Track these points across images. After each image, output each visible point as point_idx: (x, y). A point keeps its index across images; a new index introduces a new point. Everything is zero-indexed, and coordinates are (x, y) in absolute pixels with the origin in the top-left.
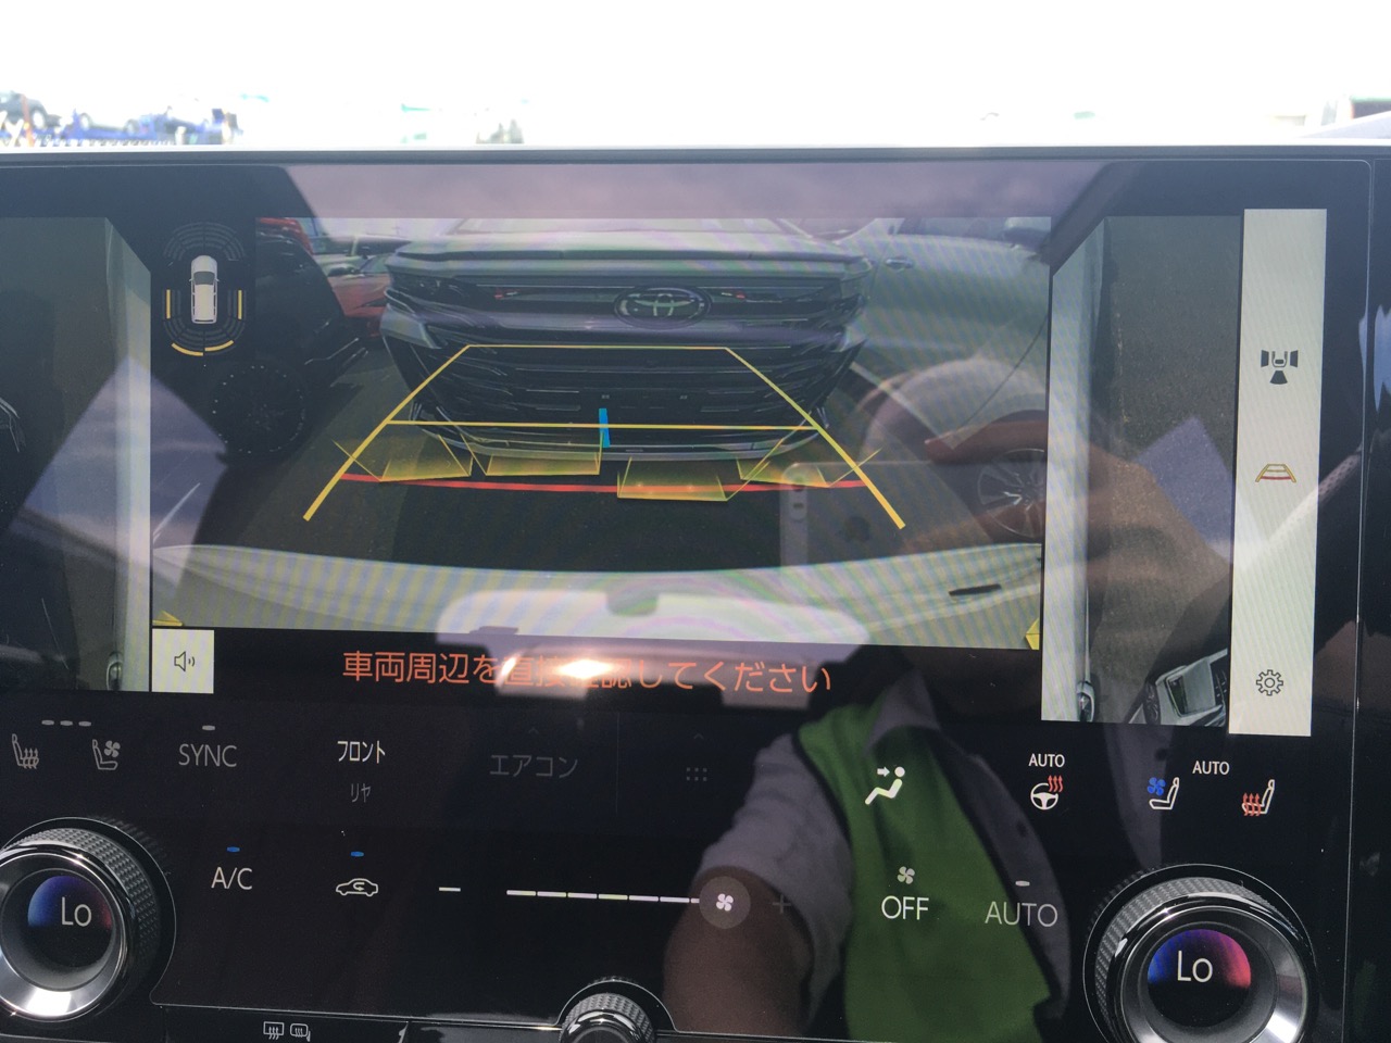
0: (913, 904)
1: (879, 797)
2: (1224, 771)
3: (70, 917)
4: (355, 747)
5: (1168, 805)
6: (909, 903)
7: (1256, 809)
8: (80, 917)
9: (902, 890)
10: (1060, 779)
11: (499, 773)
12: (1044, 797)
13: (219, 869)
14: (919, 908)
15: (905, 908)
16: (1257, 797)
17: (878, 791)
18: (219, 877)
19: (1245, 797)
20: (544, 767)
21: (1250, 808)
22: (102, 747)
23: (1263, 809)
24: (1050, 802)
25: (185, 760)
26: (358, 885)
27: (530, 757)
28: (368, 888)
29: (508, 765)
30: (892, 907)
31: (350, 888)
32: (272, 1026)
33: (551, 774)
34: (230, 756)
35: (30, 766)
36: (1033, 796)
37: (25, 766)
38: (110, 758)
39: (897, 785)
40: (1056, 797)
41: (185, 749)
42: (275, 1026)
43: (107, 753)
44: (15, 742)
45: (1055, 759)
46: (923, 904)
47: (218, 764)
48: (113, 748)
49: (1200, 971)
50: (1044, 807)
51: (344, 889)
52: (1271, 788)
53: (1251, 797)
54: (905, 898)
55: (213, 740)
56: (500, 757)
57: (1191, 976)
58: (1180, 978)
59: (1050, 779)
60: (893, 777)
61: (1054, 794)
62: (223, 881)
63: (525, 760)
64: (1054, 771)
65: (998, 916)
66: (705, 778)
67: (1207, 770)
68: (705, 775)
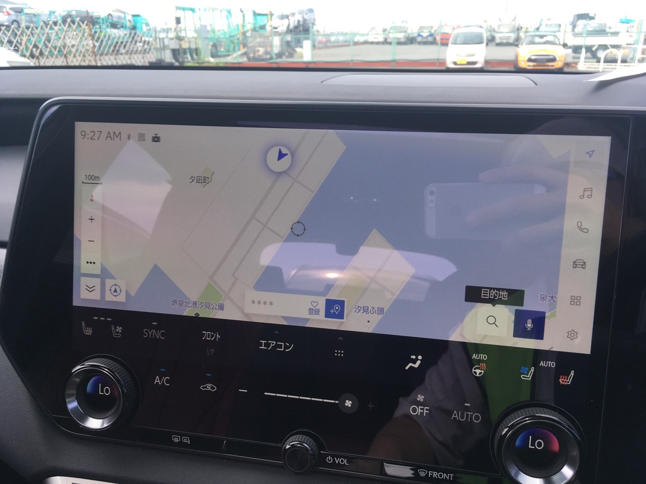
0: (423, 409)
1: (411, 366)
2: (553, 365)
3: (102, 391)
4: (209, 334)
6: (421, 409)
7: (566, 382)
8: (106, 391)
9: (419, 404)
10: (485, 364)
11: (263, 347)
12: (478, 371)
13: (157, 377)
14: (425, 411)
15: (420, 411)
16: (566, 377)
17: (411, 364)
18: (157, 380)
19: (561, 377)
20: (280, 346)
21: (563, 381)
22: (116, 328)
23: (568, 382)
24: (480, 373)
25: (145, 335)
26: (209, 387)
27: (275, 342)
28: (212, 388)
29: (267, 345)
30: (414, 410)
31: (206, 387)
32: (176, 437)
33: (283, 350)
34: (162, 335)
35: (89, 334)
36: (473, 370)
37: (87, 334)
38: (118, 333)
39: (419, 362)
40: (483, 371)
41: (146, 331)
43: (117, 330)
44: (83, 325)
45: (483, 357)
46: (427, 410)
47: (158, 337)
48: (119, 329)
49: (538, 445)
50: (478, 375)
51: (203, 388)
52: (572, 374)
53: (564, 377)
54: (420, 407)
55: (157, 328)
56: (263, 342)
57: (535, 446)
58: (530, 447)
59: (481, 364)
60: (417, 359)
61: (482, 370)
62: (159, 381)
63: (273, 343)
64: (483, 361)
65: (457, 417)
66: (342, 355)
67: (546, 365)
68: (342, 353)
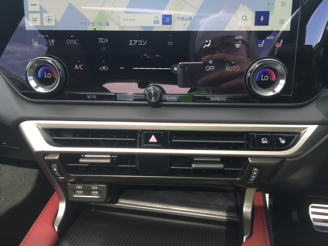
0: (212, 67)
1: (206, 46)
2: (273, 38)
3: (47, 76)
4: (102, 39)
5: (262, 46)
6: (211, 67)
7: (278, 46)
8: (49, 76)
9: (210, 65)
10: (241, 41)
11: (131, 44)
12: (238, 45)
13: (76, 65)
14: (213, 68)
15: (210, 68)
16: (279, 43)
17: (206, 45)
18: (76, 67)
19: (277, 43)
20: (140, 43)
21: (277, 46)
22: (51, 41)
23: (280, 46)
24: (239, 46)
25: (68, 43)
26: (104, 68)
27: (137, 41)
28: (106, 68)
29: (133, 43)
30: (208, 68)
31: (102, 68)
32: (88, 96)
33: (141, 44)
34: (77, 42)
35: (36, 45)
36: (236, 45)
37: (35, 45)
38: (52, 43)
39: (210, 44)
40: (240, 45)
41: (67, 41)
42: (89, 96)
43: (52, 42)
44: (33, 40)
46: (214, 67)
47: (74, 44)
48: (53, 41)
49: (266, 78)
50: (238, 47)
51: (101, 69)
52: (282, 41)
53: (278, 43)
54: (210, 67)
55: (73, 39)
56: (131, 41)
57: (264, 79)
58: (262, 80)
59: (239, 41)
60: (209, 42)
61: (240, 44)
62: (77, 68)
63: (136, 41)
64: (240, 40)
65: (228, 69)
66: (172, 44)
67: (269, 38)
68: (172, 43)
